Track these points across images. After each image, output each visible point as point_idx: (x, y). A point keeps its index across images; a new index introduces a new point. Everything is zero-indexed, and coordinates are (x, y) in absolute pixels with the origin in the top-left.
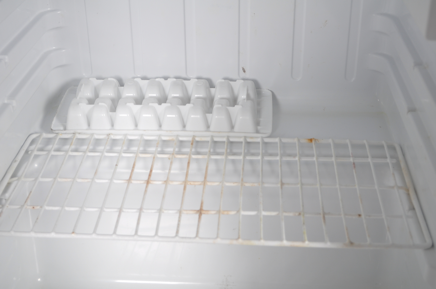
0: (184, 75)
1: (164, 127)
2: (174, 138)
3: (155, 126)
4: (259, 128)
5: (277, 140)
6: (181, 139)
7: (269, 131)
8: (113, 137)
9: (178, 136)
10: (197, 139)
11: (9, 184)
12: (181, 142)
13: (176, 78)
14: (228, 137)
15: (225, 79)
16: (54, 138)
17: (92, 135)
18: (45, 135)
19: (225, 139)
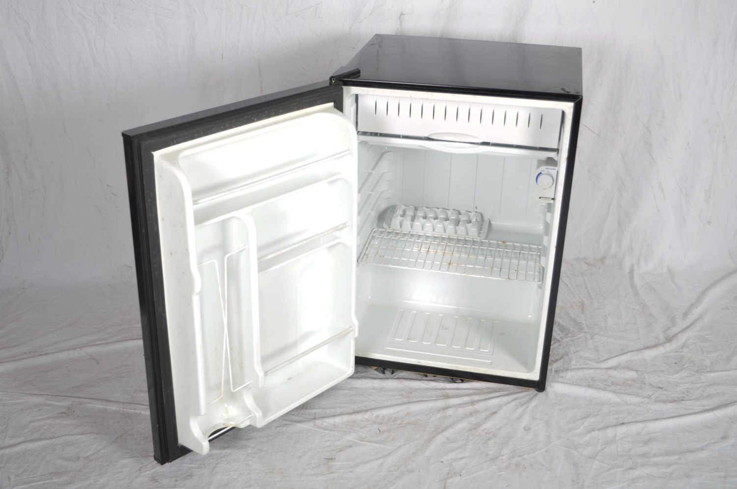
0: (447, 208)
1: (436, 231)
2: (440, 236)
3: (432, 230)
4: (480, 235)
5: (487, 241)
6: (443, 236)
7: (484, 237)
8: (411, 233)
9: (442, 235)
10: (451, 237)
11: (367, 248)
12: (443, 238)
13: (443, 209)
14: (465, 238)
15: (467, 211)
16: (385, 231)
17: (402, 231)
18: (380, 230)
19: (463, 239)
